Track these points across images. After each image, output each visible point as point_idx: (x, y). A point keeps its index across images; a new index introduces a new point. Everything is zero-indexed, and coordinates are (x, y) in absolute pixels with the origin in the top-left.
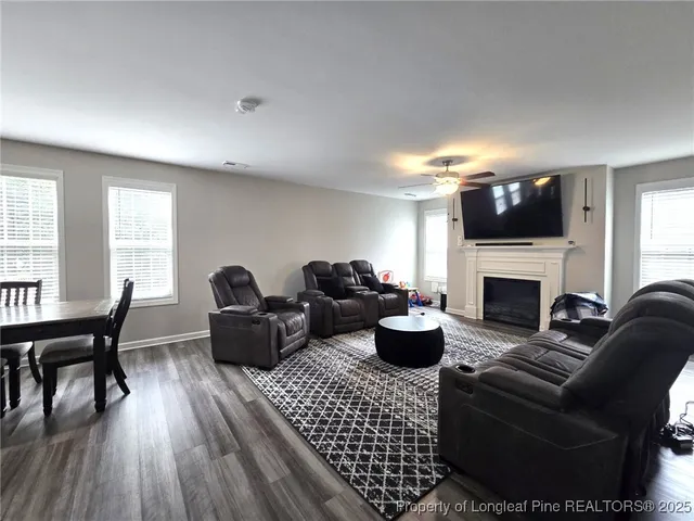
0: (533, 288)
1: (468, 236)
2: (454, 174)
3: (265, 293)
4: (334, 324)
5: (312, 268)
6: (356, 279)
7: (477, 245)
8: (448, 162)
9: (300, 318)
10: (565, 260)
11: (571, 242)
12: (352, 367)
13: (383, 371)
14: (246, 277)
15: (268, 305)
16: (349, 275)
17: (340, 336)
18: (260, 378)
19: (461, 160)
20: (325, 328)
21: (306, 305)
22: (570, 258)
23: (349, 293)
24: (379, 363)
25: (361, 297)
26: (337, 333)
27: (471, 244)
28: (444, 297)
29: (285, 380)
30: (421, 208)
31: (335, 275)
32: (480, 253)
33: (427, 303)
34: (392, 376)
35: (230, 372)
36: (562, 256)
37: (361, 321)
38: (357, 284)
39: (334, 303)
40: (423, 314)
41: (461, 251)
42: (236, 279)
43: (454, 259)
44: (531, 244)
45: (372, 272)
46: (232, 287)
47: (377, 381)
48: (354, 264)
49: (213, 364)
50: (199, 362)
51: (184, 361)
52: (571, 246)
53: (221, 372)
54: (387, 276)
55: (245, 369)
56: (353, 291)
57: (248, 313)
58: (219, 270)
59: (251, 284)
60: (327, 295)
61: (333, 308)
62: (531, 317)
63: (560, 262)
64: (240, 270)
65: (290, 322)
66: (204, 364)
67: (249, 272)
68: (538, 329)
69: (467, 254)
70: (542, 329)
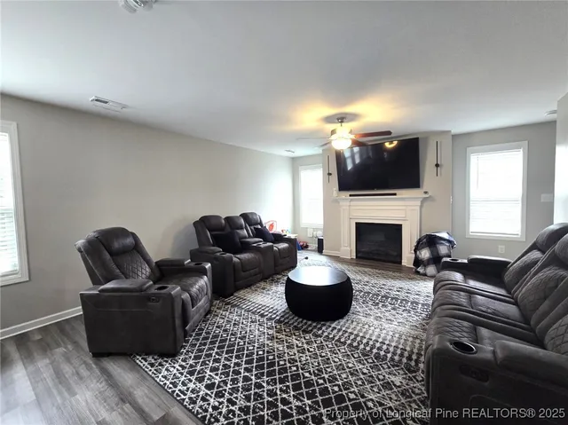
0: (395, 230)
3: (155, 257)
4: (235, 281)
5: (204, 224)
6: (247, 231)
7: (350, 195)
8: (342, 119)
9: (204, 281)
10: (421, 207)
11: (426, 193)
12: (271, 332)
13: (305, 332)
14: (129, 241)
15: (160, 270)
16: (241, 228)
17: (242, 292)
18: (164, 372)
20: (227, 287)
21: (208, 266)
22: (425, 204)
23: (244, 247)
24: (295, 320)
25: (258, 249)
26: (238, 289)
27: (345, 195)
28: (320, 242)
29: (198, 368)
30: (296, 164)
31: (228, 229)
32: (352, 203)
33: (305, 247)
34: (317, 336)
35: (117, 369)
36: (419, 203)
37: (260, 273)
38: (250, 237)
39: (235, 259)
40: (307, 258)
41: (336, 201)
42: (116, 245)
43: (330, 208)
44: (395, 194)
45: (261, 224)
46: (111, 254)
47: (305, 346)
48: (245, 216)
49: (90, 360)
50: (68, 360)
51: (43, 364)
52: (427, 196)
53: (104, 371)
54: (272, 226)
55: (139, 360)
56: (248, 244)
57: (140, 290)
58: (91, 234)
59: (137, 248)
60: (226, 250)
61: (234, 265)
62: (395, 254)
63: (418, 208)
64: (121, 233)
65: (194, 290)
66: (76, 362)
67: (133, 235)
68: (401, 263)
69: (341, 203)
70: (405, 262)
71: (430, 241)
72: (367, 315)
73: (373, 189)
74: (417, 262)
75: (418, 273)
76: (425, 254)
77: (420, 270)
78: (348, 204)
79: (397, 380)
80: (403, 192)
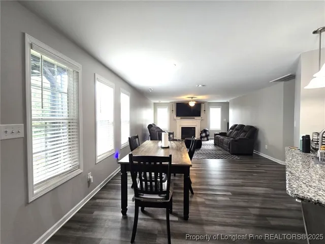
7: (181, 118)
8: (192, 98)
11: (202, 118)
41: (175, 120)
44: (194, 118)
63: (200, 122)
71: (205, 131)
73: (187, 116)
74: (201, 137)
76: (204, 135)
77: (203, 139)
78: (179, 121)
80: (196, 118)
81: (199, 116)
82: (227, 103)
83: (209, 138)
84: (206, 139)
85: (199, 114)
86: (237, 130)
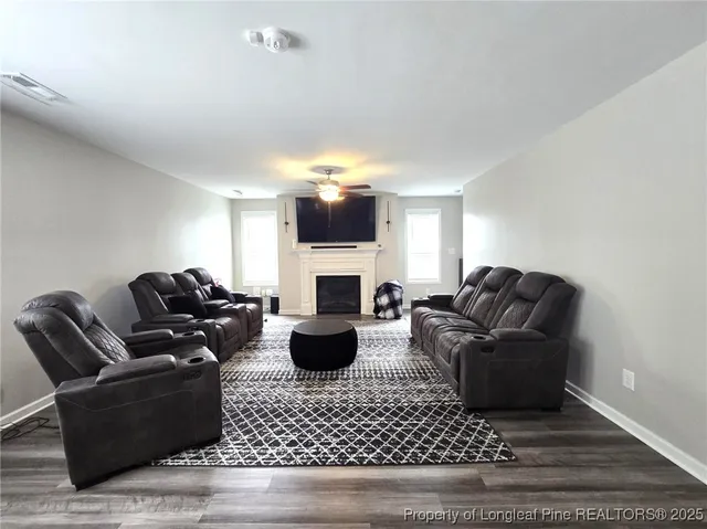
0: (354, 282)
1: (303, 238)
2: (336, 183)
4: (219, 353)
7: (312, 247)
8: (329, 171)
10: (376, 258)
11: (380, 245)
12: (301, 389)
13: (333, 379)
18: (224, 456)
19: (339, 170)
22: (380, 256)
24: (314, 374)
27: (306, 247)
28: (274, 301)
30: (235, 207)
32: (314, 256)
34: (346, 379)
36: (375, 255)
37: (239, 341)
39: (216, 326)
41: (294, 254)
43: (286, 263)
44: (355, 247)
47: (344, 389)
52: (381, 248)
61: (218, 333)
62: (353, 304)
63: (373, 260)
68: (359, 312)
69: (301, 256)
70: (363, 311)
71: (388, 288)
72: (370, 355)
73: (334, 241)
74: (378, 309)
75: (379, 318)
77: (381, 315)
78: (308, 256)
79: (423, 386)
80: (362, 246)
81: (372, 239)
82: (458, 200)
83: (400, 309)
84: (390, 313)
85: (368, 234)
86: (488, 288)
